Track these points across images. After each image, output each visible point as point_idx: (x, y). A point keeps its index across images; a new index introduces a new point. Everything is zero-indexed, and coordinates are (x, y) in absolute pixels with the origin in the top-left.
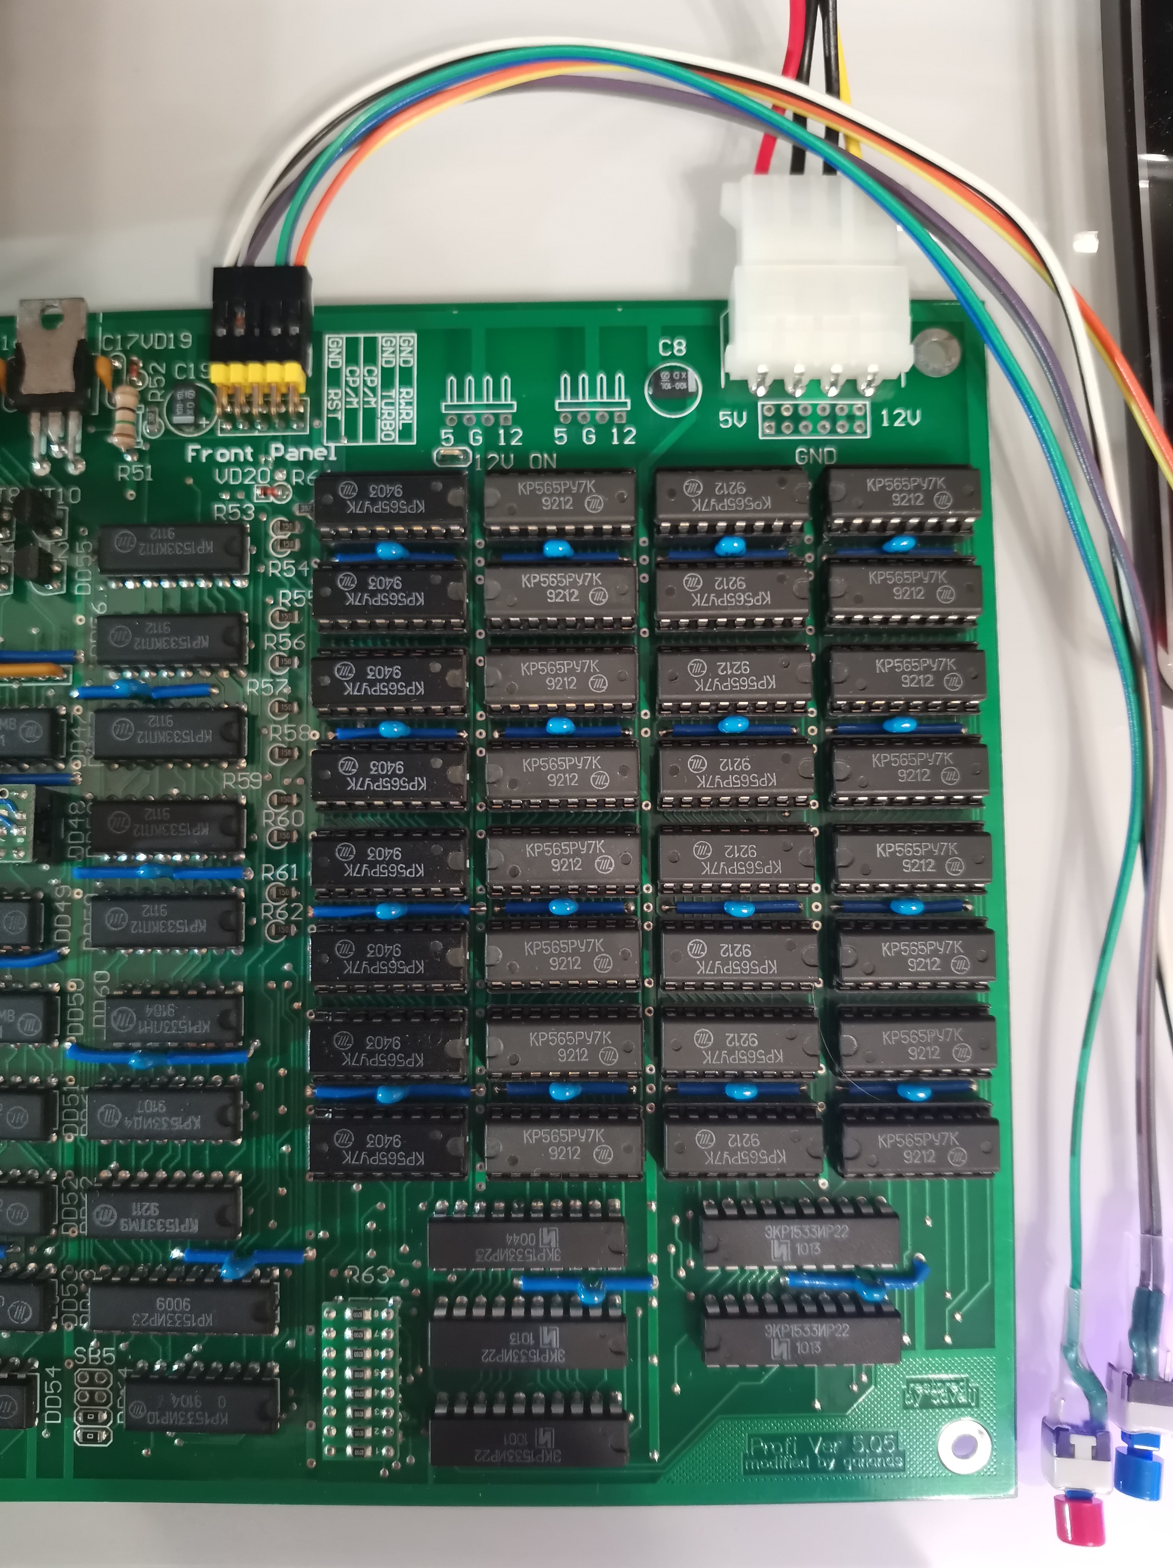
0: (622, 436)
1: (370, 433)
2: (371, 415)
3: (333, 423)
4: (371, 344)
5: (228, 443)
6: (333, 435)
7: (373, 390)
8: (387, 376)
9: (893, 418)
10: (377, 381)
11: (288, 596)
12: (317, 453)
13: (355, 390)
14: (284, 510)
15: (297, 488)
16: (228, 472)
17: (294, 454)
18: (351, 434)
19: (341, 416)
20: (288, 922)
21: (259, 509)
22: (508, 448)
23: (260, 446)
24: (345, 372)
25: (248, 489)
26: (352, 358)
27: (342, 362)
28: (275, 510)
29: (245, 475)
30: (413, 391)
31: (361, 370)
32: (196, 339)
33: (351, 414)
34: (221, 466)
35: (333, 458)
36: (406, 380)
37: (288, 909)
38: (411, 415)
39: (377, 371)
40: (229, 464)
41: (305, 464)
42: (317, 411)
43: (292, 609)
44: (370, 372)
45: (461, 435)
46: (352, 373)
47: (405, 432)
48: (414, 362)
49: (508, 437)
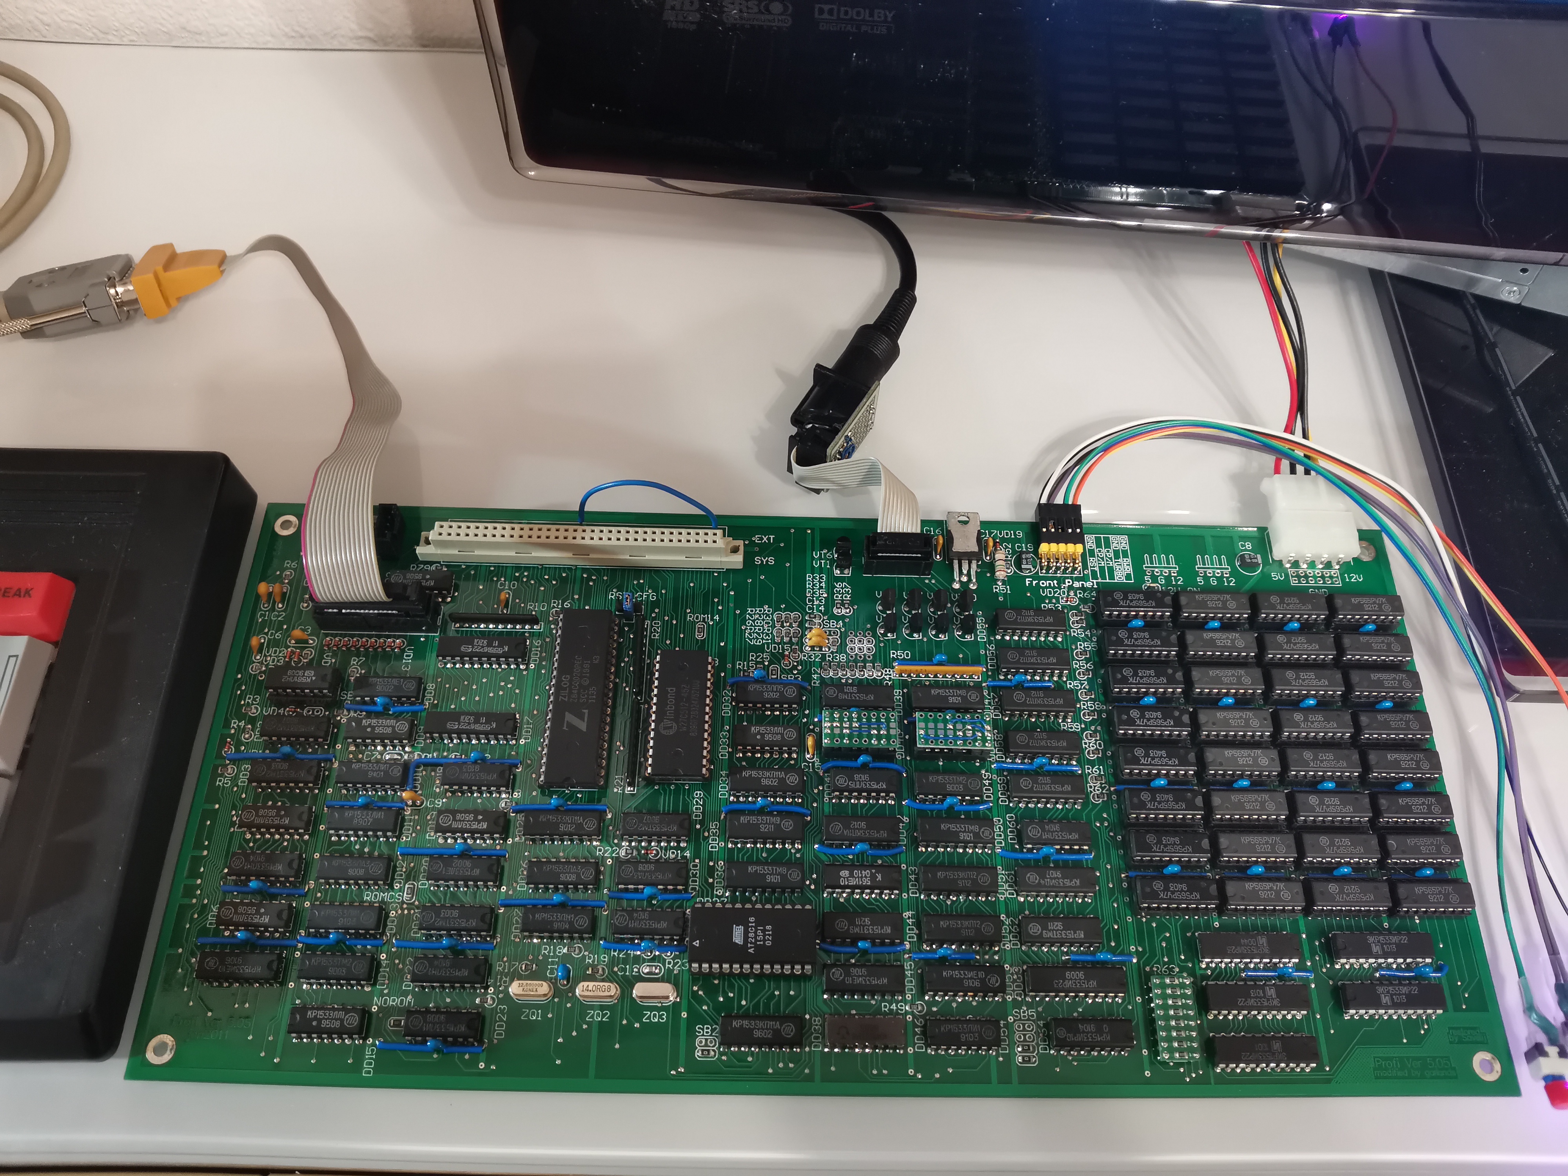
0: (1229, 582)
1: (1112, 577)
2: (1111, 570)
3: (1094, 573)
4: (1107, 540)
5: (1046, 579)
6: (1094, 576)
7: (1111, 558)
8: (1116, 554)
9: (1350, 578)
10: (1112, 555)
11: (1081, 646)
12: (1088, 585)
13: (1102, 559)
14: (1076, 608)
15: (1080, 598)
16: (1047, 591)
17: (1077, 585)
18: (1104, 577)
19: (1097, 569)
20: (1102, 793)
21: (1063, 607)
22: (1177, 586)
23: (1061, 581)
24: (1096, 551)
25: (1057, 599)
26: (1099, 545)
27: (1094, 547)
28: (1072, 608)
29: (1055, 593)
30: (1129, 560)
31: (1104, 550)
32: (1026, 534)
33: (1102, 569)
34: (1043, 588)
35: (1095, 586)
36: (1125, 555)
37: (1101, 787)
38: (1129, 570)
39: (1111, 551)
40: (1046, 587)
41: (1083, 589)
42: (1085, 566)
43: (1085, 651)
44: (1108, 551)
45: (1154, 579)
46: (1100, 551)
47: (1128, 577)
48: (1127, 547)
49: (1177, 581)
